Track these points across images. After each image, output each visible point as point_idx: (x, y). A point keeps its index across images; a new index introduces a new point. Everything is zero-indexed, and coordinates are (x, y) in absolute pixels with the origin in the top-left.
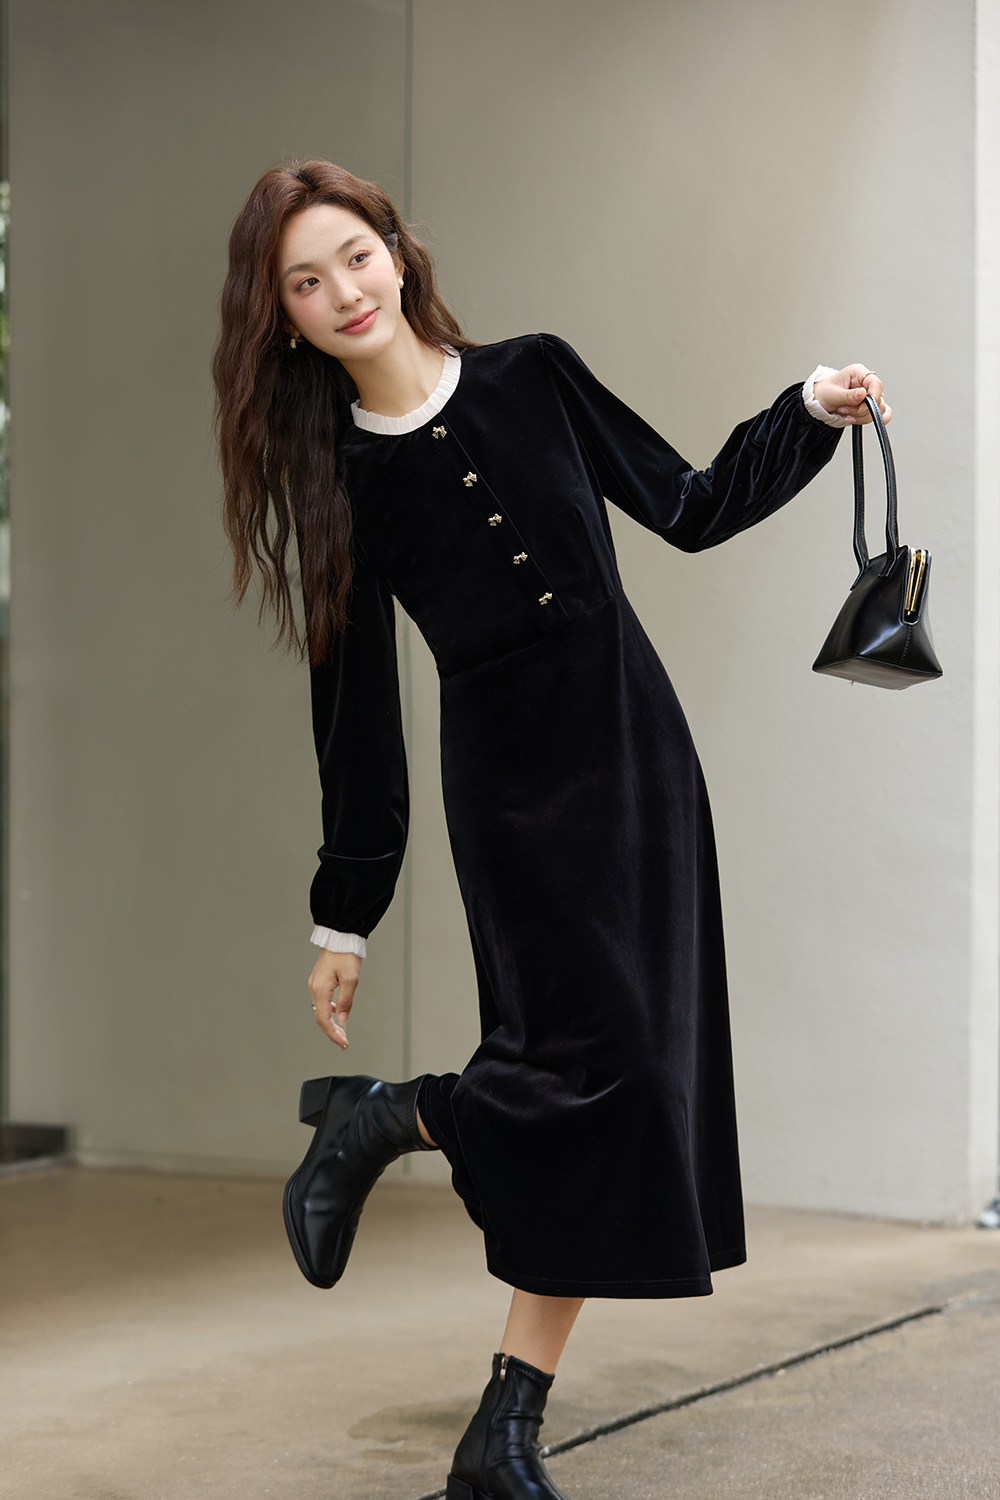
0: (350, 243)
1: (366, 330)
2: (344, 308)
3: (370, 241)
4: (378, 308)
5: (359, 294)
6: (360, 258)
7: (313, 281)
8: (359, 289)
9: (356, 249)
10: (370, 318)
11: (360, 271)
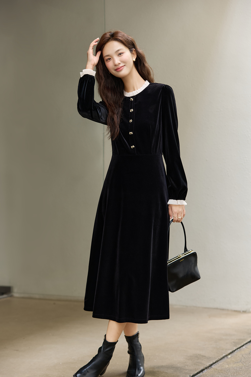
0: (118, 50)
1: (121, 71)
2: (115, 65)
3: (124, 50)
4: (125, 65)
5: (120, 62)
6: (120, 54)
7: (110, 59)
8: (120, 61)
9: (120, 52)
10: (122, 68)
11: (121, 57)
